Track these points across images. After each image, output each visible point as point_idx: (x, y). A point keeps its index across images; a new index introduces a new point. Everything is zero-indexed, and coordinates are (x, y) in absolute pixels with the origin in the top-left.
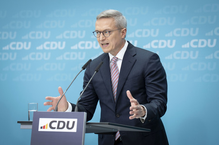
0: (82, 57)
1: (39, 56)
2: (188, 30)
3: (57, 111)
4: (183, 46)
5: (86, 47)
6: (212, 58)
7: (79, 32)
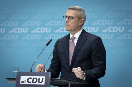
0: (38, 37)
1: (11, 37)
2: (106, 21)
3: (31, 71)
4: (103, 31)
5: (42, 32)
6: (121, 38)
7: (37, 22)
